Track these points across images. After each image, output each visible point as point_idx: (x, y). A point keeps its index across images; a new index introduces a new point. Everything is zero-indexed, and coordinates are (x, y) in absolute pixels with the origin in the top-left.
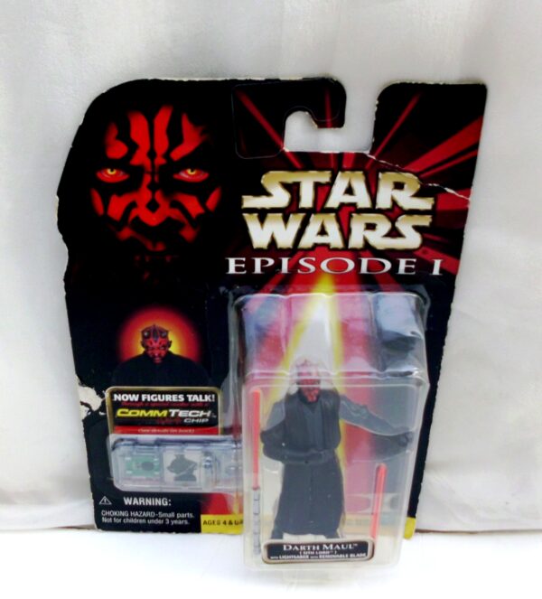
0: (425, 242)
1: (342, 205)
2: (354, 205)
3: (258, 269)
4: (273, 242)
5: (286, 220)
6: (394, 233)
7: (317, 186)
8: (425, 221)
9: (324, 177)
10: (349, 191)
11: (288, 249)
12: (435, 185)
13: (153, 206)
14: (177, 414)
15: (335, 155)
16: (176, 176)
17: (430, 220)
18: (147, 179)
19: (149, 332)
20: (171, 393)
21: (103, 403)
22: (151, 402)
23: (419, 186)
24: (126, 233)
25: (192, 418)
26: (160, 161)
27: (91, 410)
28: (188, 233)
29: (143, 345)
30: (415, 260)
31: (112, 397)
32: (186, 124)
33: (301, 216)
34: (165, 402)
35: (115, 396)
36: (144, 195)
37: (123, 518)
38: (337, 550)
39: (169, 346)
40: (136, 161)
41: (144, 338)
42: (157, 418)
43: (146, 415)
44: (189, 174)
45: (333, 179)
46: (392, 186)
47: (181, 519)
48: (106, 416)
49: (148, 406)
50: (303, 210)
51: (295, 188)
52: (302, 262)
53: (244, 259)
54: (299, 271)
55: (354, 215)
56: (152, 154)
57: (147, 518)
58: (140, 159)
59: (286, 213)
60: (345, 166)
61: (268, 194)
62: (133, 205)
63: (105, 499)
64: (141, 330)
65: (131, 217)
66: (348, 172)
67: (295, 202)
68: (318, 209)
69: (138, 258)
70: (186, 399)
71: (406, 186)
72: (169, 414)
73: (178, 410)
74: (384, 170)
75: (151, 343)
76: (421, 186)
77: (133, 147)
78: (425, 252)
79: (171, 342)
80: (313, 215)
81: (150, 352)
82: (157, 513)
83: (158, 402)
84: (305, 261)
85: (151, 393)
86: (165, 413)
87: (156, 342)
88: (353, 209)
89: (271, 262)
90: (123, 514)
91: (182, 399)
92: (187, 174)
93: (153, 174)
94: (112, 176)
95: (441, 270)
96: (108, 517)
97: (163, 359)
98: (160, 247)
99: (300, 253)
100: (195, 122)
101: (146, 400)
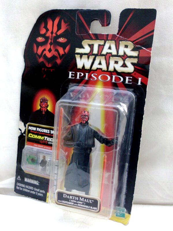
0: (135, 70)
1: (107, 53)
2: (111, 53)
3: (78, 78)
4: (84, 67)
5: (88, 58)
6: (124, 65)
7: (99, 45)
8: (135, 61)
9: (102, 43)
10: (110, 48)
11: (88, 70)
12: (139, 46)
13: (50, 50)
14: (47, 139)
15: (106, 35)
16: (58, 40)
17: (137, 60)
18: (50, 41)
19: (42, 100)
20: (46, 128)
21: (25, 130)
22: (40, 132)
23: (133, 47)
24: (41, 60)
25: (51, 142)
26: (54, 35)
27: (21, 133)
28: (59, 61)
29: (40, 106)
30: (131, 78)
31: (28, 128)
32: (63, 23)
33: (93, 56)
34: (44, 132)
35: (29, 127)
36: (48, 47)
37: (23, 188)
38: (85, 202)
39: (48, 107)
40: (47, 35)
41: (41, 102)
42: (40, 140)
43: (37, 138)
44: (62, 40)
45: (105, 43)
46: (124, 46)
47: (41, 193)
48: (25, 136)
49: (38, 133)
50: (94, 55)
51: (92, 46)
52: (92, 75)
53: (74, 72)
54: (91, 79)
55: (111, 57)
56: (52, 33)
57: (31, 190)
58: (49, 34)
59: (88, 55)
60: (109, 39)
61: (83, 48)
62: (44, 50)
63: (19, 177)
64: (40, 99)
65: (43, 54)
66: (110, 41)
67: (92, 51)
68: (99, 54)
69: (43, 69)
70: (50, 132)
71: (129, 47)
72: (44, 138)
73: (47, 137)
74: (121, 40)
75: (42, 105)
76: (134, 46)
77: (47, 30)
78: (135, 74)
79: (48, 105)
80: (97, 57)
81: (42, 109)
82: (34, 188)
83: (42, 132)
84: (93, 75)
85: (40, 127)
86: (43, 137)
87: (44, 105)
88: (110, 55)
89: (82, 74)
90: (23, 186)
91: (49, 132)
92: (61, 39)
93: (51, 39)
94: (40, 40)
95: (141, 83)
96: (18, 186)
97: (45, 112)
98: (50, 66)
99: (92, 72)
100: (65, 22)
101: (38, 130)
